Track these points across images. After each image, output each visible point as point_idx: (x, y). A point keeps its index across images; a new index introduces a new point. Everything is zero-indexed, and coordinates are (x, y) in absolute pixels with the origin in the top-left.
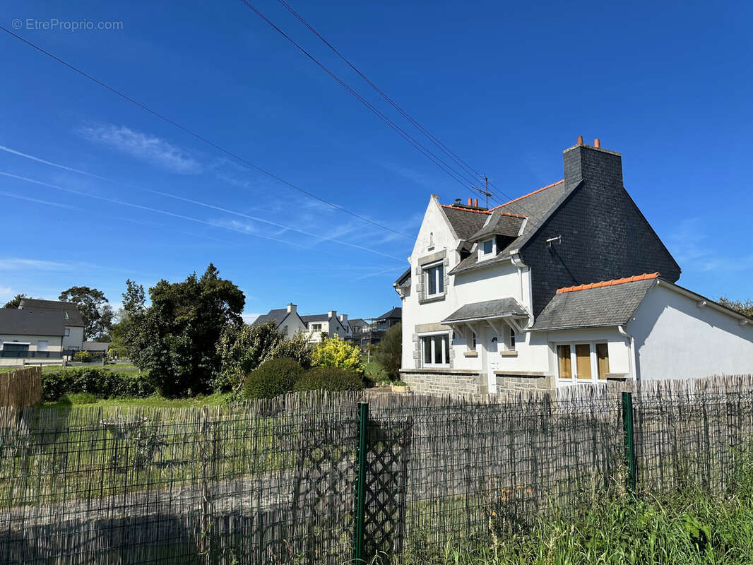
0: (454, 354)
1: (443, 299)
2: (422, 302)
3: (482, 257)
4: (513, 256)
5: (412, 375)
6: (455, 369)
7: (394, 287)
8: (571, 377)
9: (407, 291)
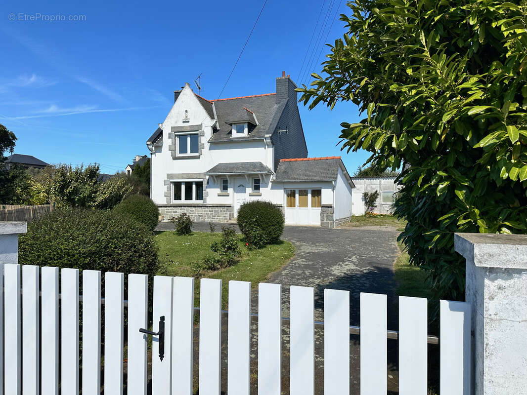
0: (208, 194)
1: (198, 157)
2: (175, 158)
3: (235, 134)
4: (266, 138)
5: (163, 208)
6: (207, 203)
7: (148, 144)
8: (295, 207)
9: (159, 148)
